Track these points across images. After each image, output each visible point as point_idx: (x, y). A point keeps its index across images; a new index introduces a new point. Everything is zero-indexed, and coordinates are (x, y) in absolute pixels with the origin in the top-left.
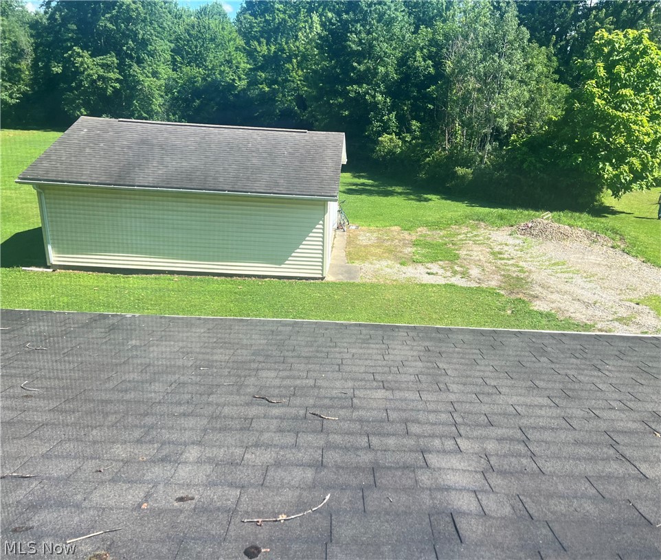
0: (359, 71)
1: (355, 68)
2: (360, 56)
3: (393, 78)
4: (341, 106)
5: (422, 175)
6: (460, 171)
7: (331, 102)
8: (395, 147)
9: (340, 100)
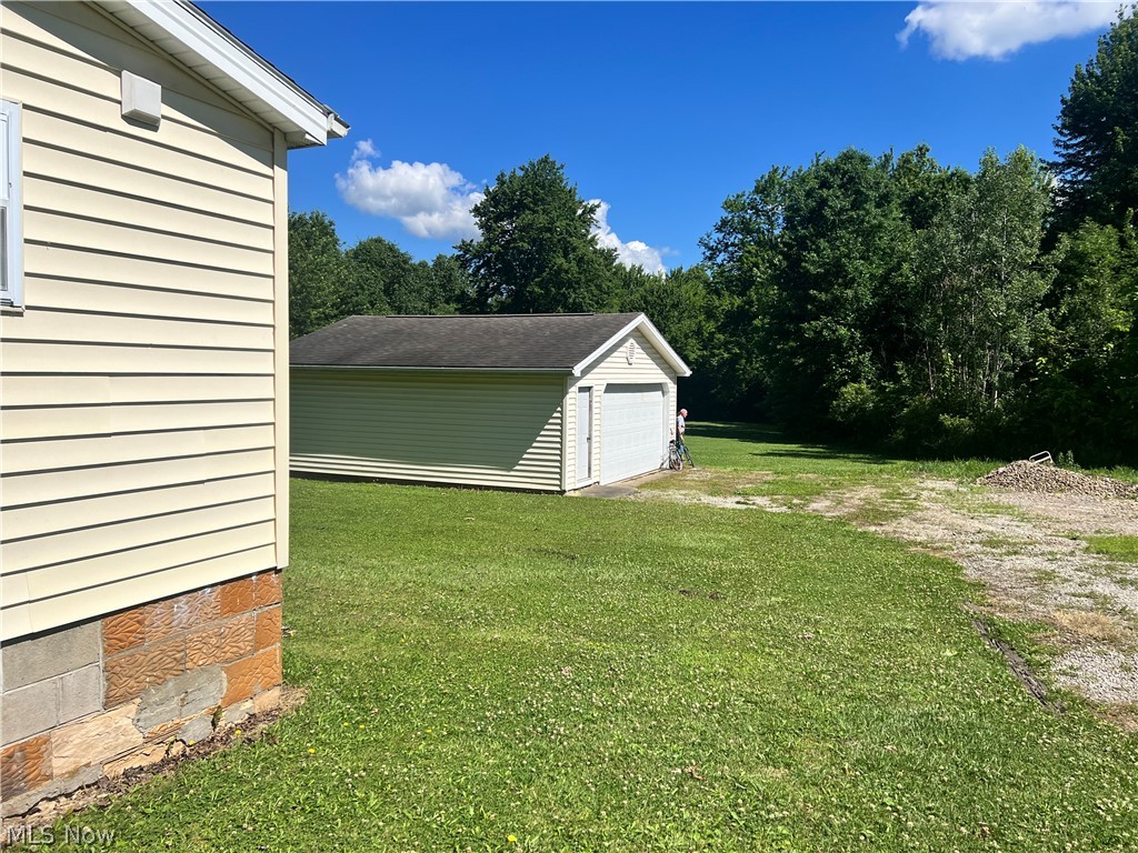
0: (821, 301)
1: (814, 298)
2: (822, 282)
3: (867, 304)
4: (794, 353)
5: (899, 435)
6: (947, 420)
7: (779, 347)
8: (865, 401)
9: (791, 344)
